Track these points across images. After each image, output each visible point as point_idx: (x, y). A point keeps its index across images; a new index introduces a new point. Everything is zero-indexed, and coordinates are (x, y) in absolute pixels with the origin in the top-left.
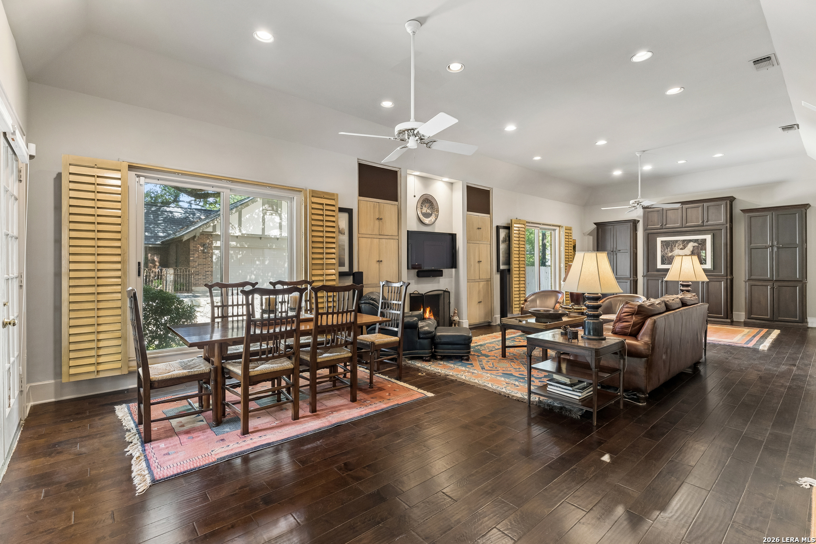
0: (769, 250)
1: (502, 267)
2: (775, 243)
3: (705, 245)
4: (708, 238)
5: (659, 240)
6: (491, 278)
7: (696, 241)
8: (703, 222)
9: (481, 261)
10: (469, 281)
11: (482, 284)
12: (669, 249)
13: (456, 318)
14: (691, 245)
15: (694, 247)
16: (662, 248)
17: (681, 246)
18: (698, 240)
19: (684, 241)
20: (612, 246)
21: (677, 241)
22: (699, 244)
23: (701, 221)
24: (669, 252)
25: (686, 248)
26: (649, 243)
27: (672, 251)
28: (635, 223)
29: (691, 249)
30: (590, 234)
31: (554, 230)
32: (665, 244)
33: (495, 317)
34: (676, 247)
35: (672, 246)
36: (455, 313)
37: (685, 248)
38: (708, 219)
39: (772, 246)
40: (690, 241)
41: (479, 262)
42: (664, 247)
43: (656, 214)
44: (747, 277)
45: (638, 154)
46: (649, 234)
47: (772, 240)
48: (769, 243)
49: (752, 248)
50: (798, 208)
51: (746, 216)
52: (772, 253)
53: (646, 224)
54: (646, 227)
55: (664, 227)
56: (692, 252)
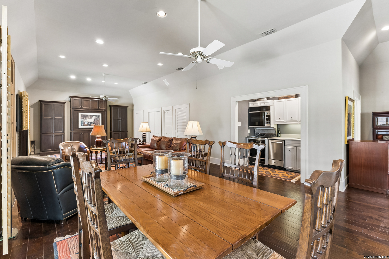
0: (119, 120)
2: (121, 118)
3: (99, 117)
4: (100, 115)
5: (80, 114)
6: (14, 137)
7: (96, 116)
14: (94, 117)
15: (95, 118)
17: (90, 118)
19: (91, 115)
21: (88, 115)
22: (97, 117)
23: (97, 107)
28: (64, 103)
29: (94, 119)
34: (88, 118)
35: (86, 117)
38: (100, 107)
39: (120, 119)
40: (93, 115)
42: (82, 117)
43: (78, 101)
44: (112, 130)
45: (104, 75)
46: (74, 110)
47: (119, 117)
48: (119, 118)
49: (114, 120)
50: (126, 107)
51: (112, 108)
52: (120, 122)
53: (73, 105)
54: (73, 107)
55: (82, 108)
56: (94, 120)
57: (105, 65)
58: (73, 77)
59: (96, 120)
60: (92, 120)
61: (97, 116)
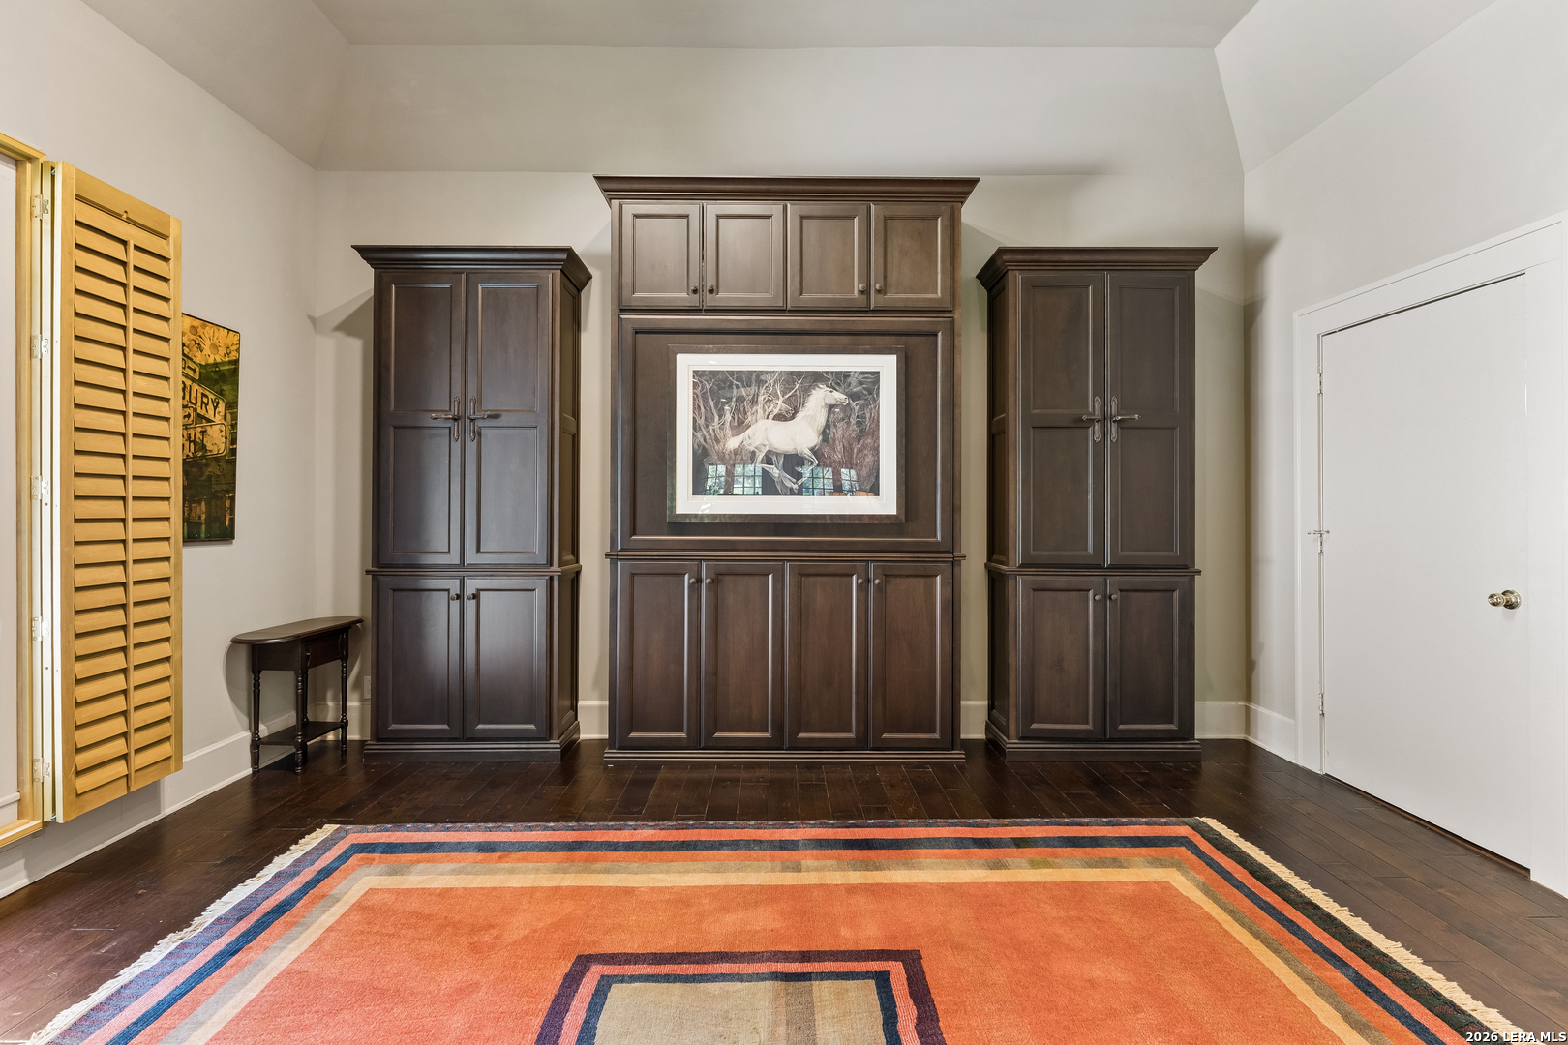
0: (1094, 433)
2: (1113, 407)
3: (876, 400)
4: (886, 366)
5: (688, 365)
7: (839, 379)
8: (865, 292)
12: (728, 417)
14: (820, 398)
15: (831, 408)
16: (696, 408)
17: (779, 404)
18: (846, 375)
19: (793, 376)
20: (457, 391)
21: (760, 377)
22: (854, 396)
23: (857, 286)
24: (729, 432)
25: (800, 416)
26: (640, 383)
27: (740, 425)
29: (821, 420)
30: (347, 327)
32: (715, 388)
34: (759, 408)
35: (740, 400)
37: (796, 411)
38: (885, 277)
39: (1104, 420)
40: (817, 378)
42: (706, 401)
43: (671, 231)
44: (1016, 555)
47: (1099, 390)
48: (1093, 405)
49: (1038, 427)
51: (1016, 281)
52: (1100, 446)
53: (627, 279)
54: (626, 293)
55: (710, 301)
56: (825, 434)
59: (838, 432)
60: (801, 434)
61: (853, 381)
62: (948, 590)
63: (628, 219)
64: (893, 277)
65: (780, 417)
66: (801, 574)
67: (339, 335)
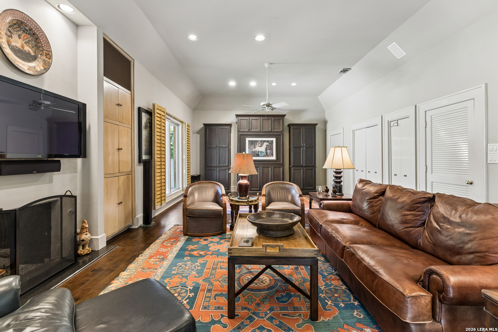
0: (302, 148)
1: (144, 157)
2: (304, 145)
3: (273, 144)
4: (274, 140)
5: (247, 139)
6: (132, 171)
7: (268, 141)
8: (271, 130)
9: (121, 149)
10: (107, 176)
11: (122, 178)
13: (86, 236)
14: (265, 144)
15: (267, 145)
16: (249, 145)
17: (260, 145)
18: (269, 141)
19: (261, 141)
20: (216, 143)
21: (257, 141)
22: (270, 144)
23: (270, 129)
24: (253, 148)
26: (241, 142)
27: (255, 148)
28: (230, 125)
29: (265, 147)
30: (198, 133)
31: (178, 125)
32: (251, 143)
33: (137, 218)
34: (257, 145)
35: (255, 144)
36: (83, 228)
37: (262, 146)
39: (303, 146)
40: (265, 141)
41: (119, 149)
43: (245, 121)
44: (292, 165)
45: (266, 65)
46: (241, 135)
47: (303, 143)
48: (302, 145)
49: (294, 147)
50: (314, 126)
51: (292, 127)
52: (303, 150)
53: (239, 128)
54: (239, 130)
55: (250, 131)
56: (266, 149)
57: (260, 38)
58: (232, 84)
60: (263, 149)
61: (270, 141)
62: (283, 170)
63: (239, 120)
64: (275, 128)
65: (260, 146)
66: (263, 167)
67: (196, 134)
